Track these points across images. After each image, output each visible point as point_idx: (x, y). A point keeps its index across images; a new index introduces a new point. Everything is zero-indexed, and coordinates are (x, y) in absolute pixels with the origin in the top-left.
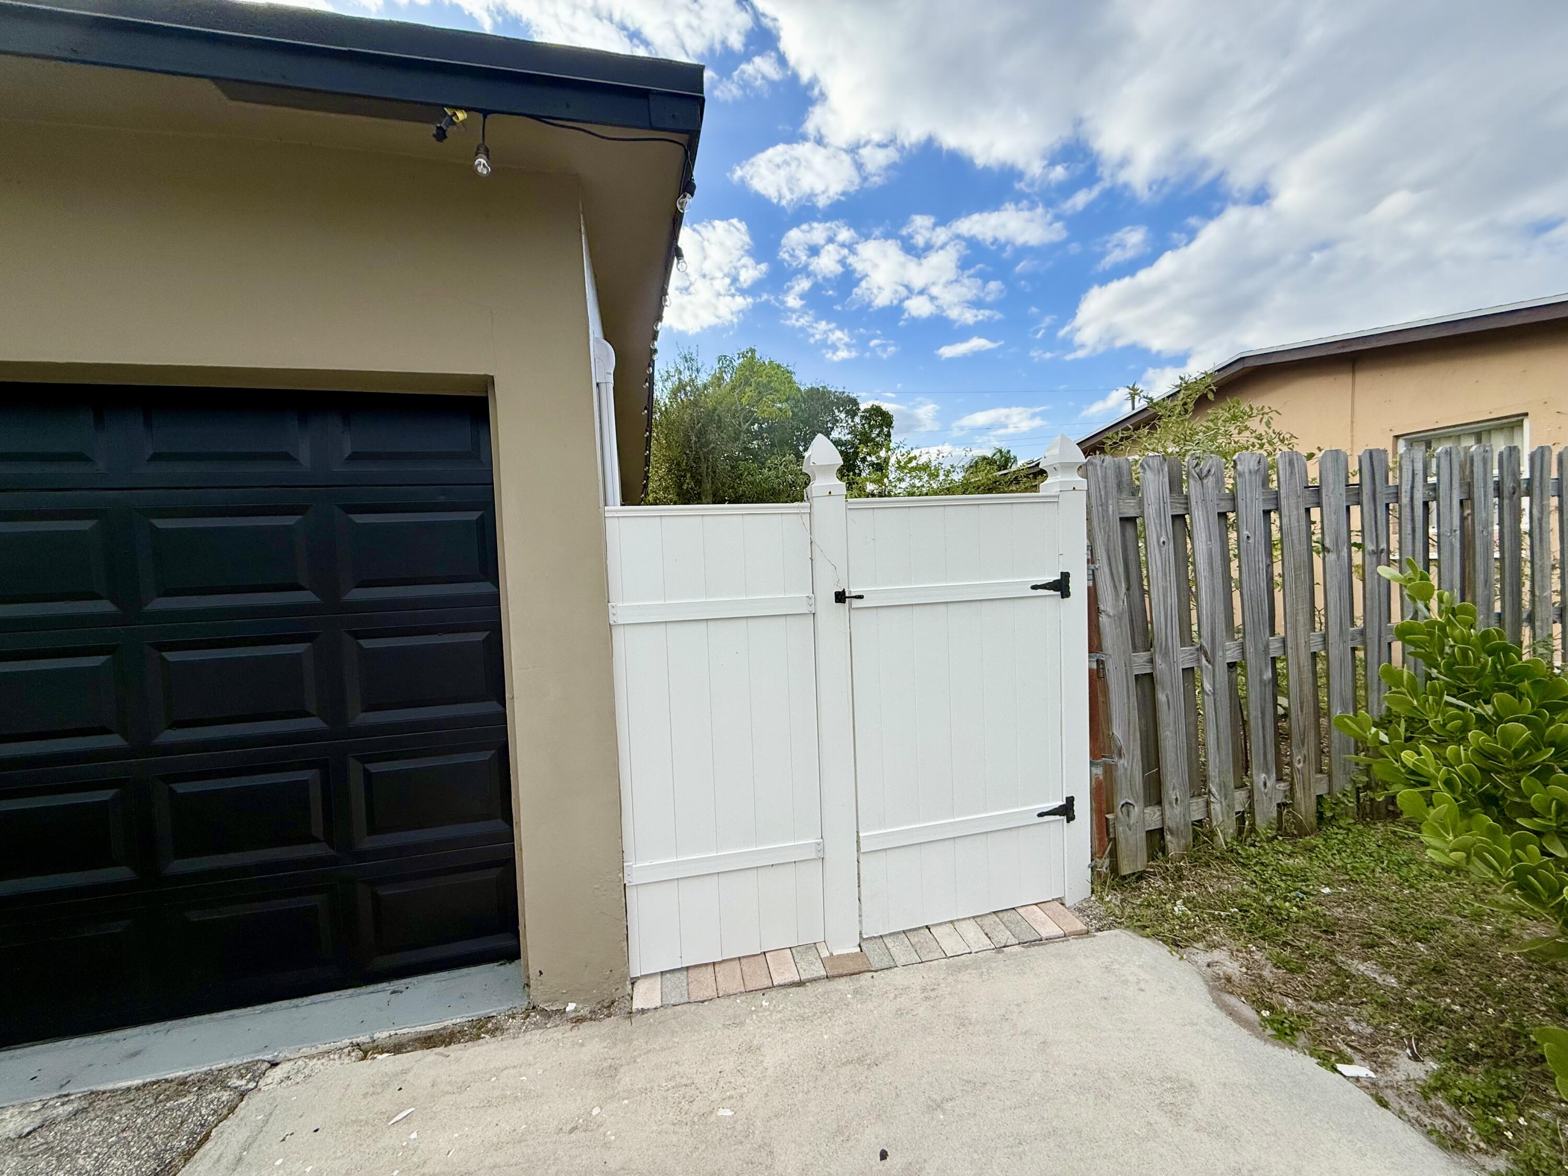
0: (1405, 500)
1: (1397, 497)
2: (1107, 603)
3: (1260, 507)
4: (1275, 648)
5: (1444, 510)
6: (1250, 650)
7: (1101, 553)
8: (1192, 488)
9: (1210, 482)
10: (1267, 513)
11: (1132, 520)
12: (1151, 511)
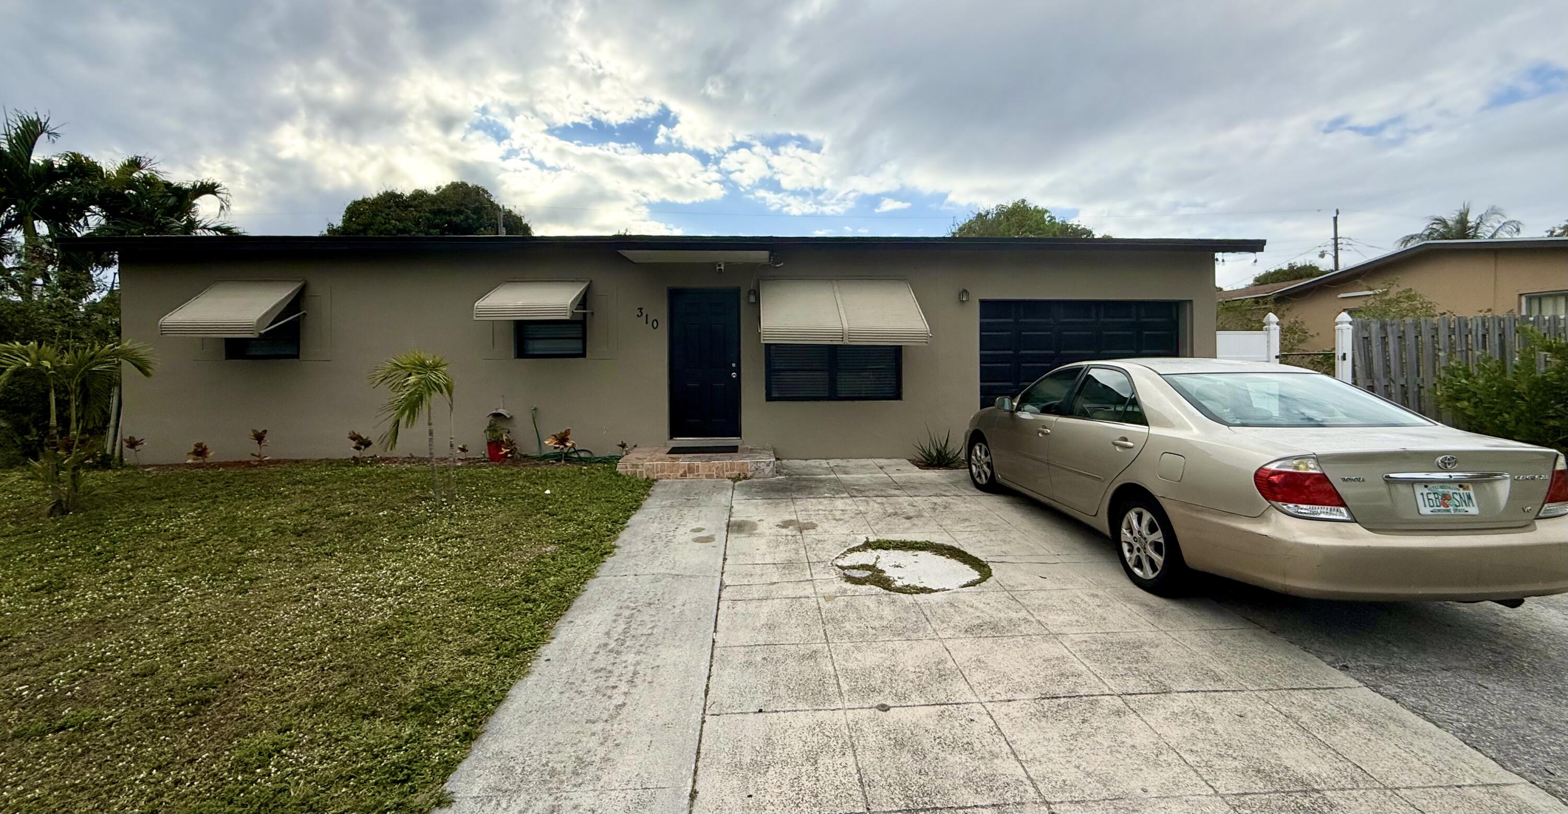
0: (1474, 333)
1: (1471, 333)
2: (1358, 363)
3: (1414, 335)
4: (1419, 381)
5: (1491, 338)
6: (1409, 381)
7: (1356, 348)
8: (1389, 329)
9: (1395, 327)
10: (1417, 337)
11: (1367, 338)
12: (1373, 336)
